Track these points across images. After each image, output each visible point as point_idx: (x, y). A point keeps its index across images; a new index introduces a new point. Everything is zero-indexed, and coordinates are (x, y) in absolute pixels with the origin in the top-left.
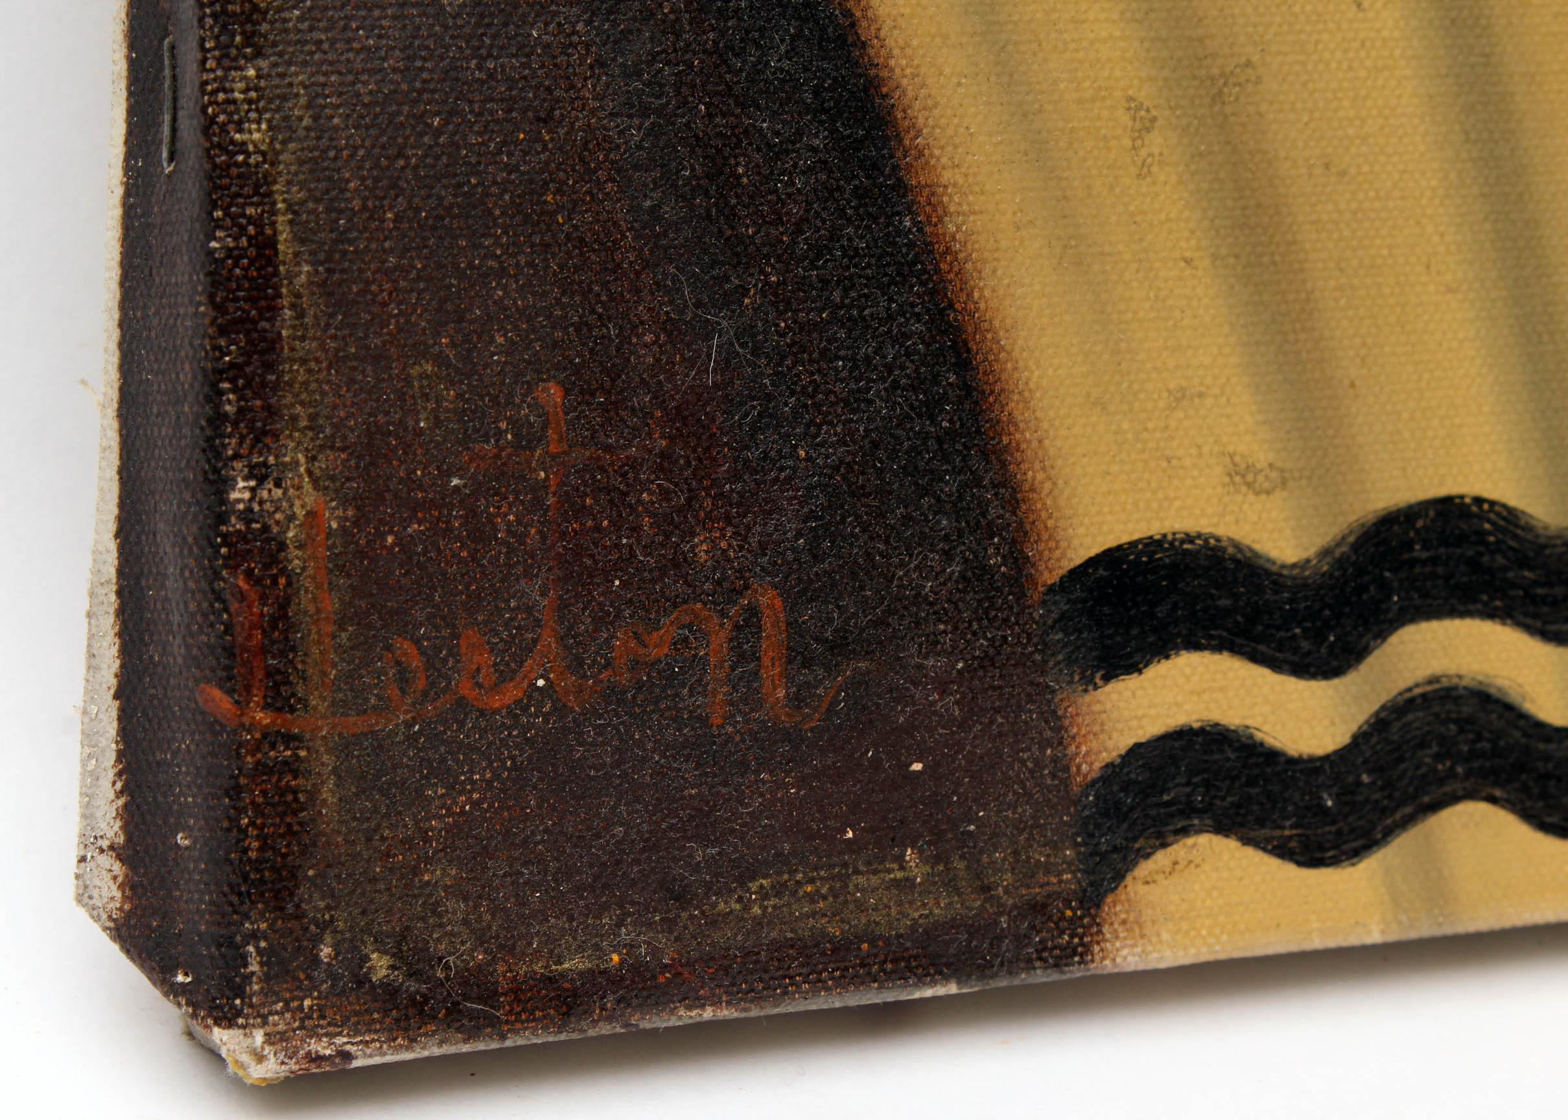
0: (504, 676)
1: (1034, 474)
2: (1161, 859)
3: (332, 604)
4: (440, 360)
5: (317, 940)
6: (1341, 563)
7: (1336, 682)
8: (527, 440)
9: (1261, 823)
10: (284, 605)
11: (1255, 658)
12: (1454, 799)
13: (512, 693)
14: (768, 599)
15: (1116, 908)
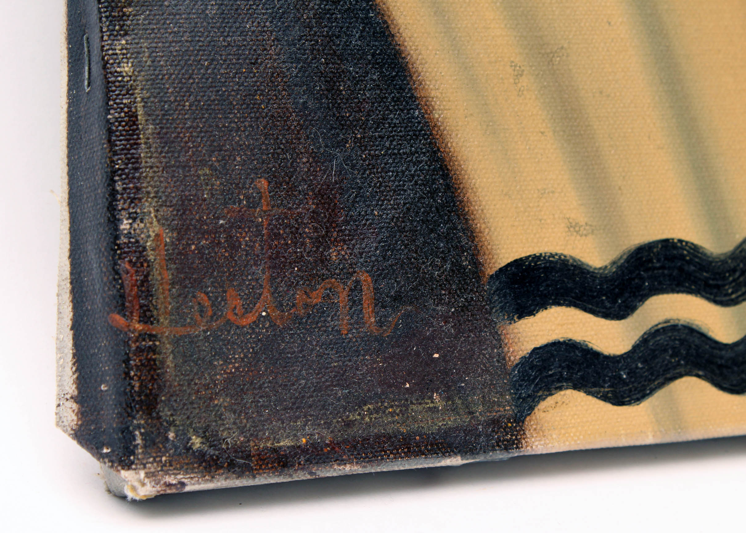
0: (247, 310)
1: (480, 225)
2: (550, 401)
3: (168, 276)
4: (211, 167)
5: (167, 430)
6: (621, 267)
7: (623, 321)
8: (253, 204)
9: (595, 385)
10: (146, 276)
11: (585, 310)
12: (681, 376)
13: (251, 318)
14: (364, 277)
15: (531, 422)
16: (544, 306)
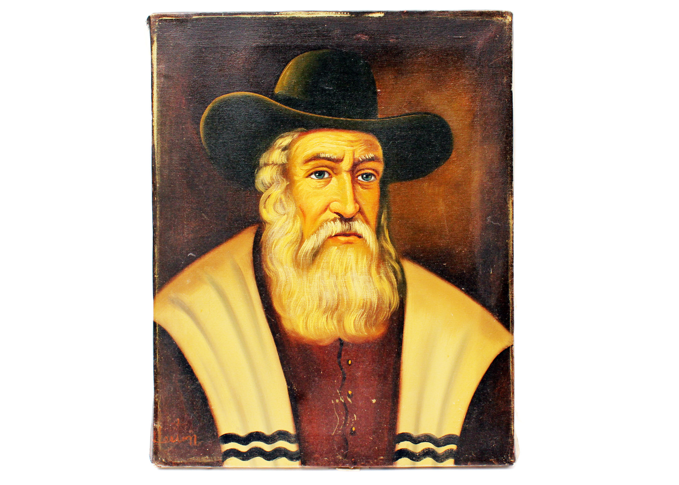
0: (174, 440)
2: (229, 459)
3: (161, 434)
4: (170, 416)
5: (159, 458)
6: (247, 436)
7: (246, 446)
8: (176, 422)
9: (239, 457)
10: (157, 433)
11: (239, 443)
12: (257, 456)
13: (175, 441)
14: (195, 436)
15: (225, 462)
16: (230, 442)
